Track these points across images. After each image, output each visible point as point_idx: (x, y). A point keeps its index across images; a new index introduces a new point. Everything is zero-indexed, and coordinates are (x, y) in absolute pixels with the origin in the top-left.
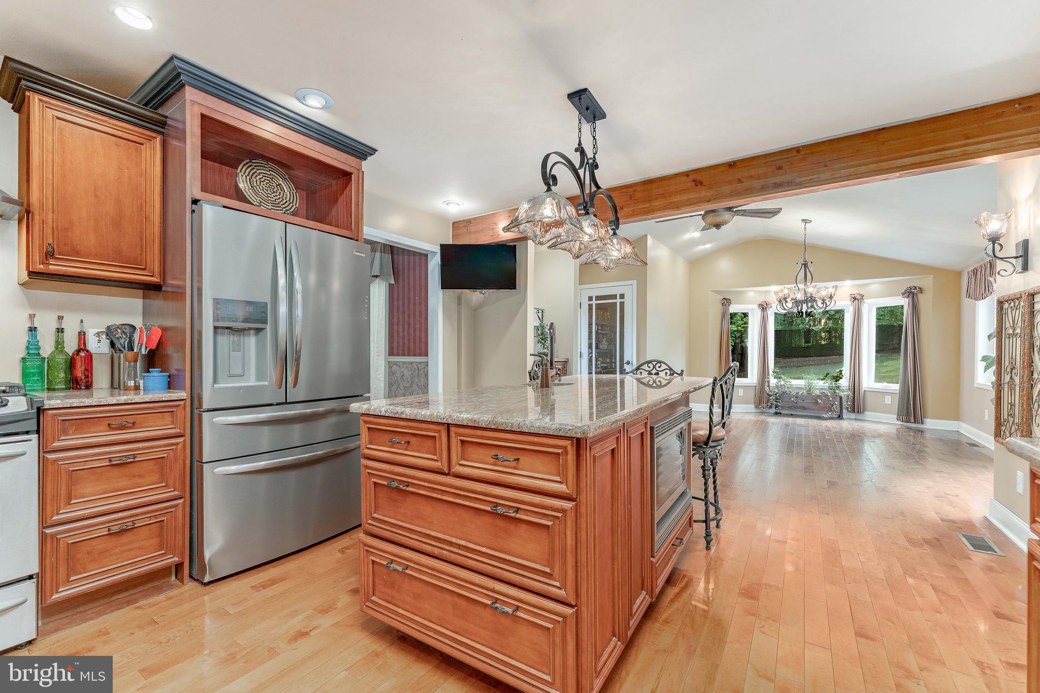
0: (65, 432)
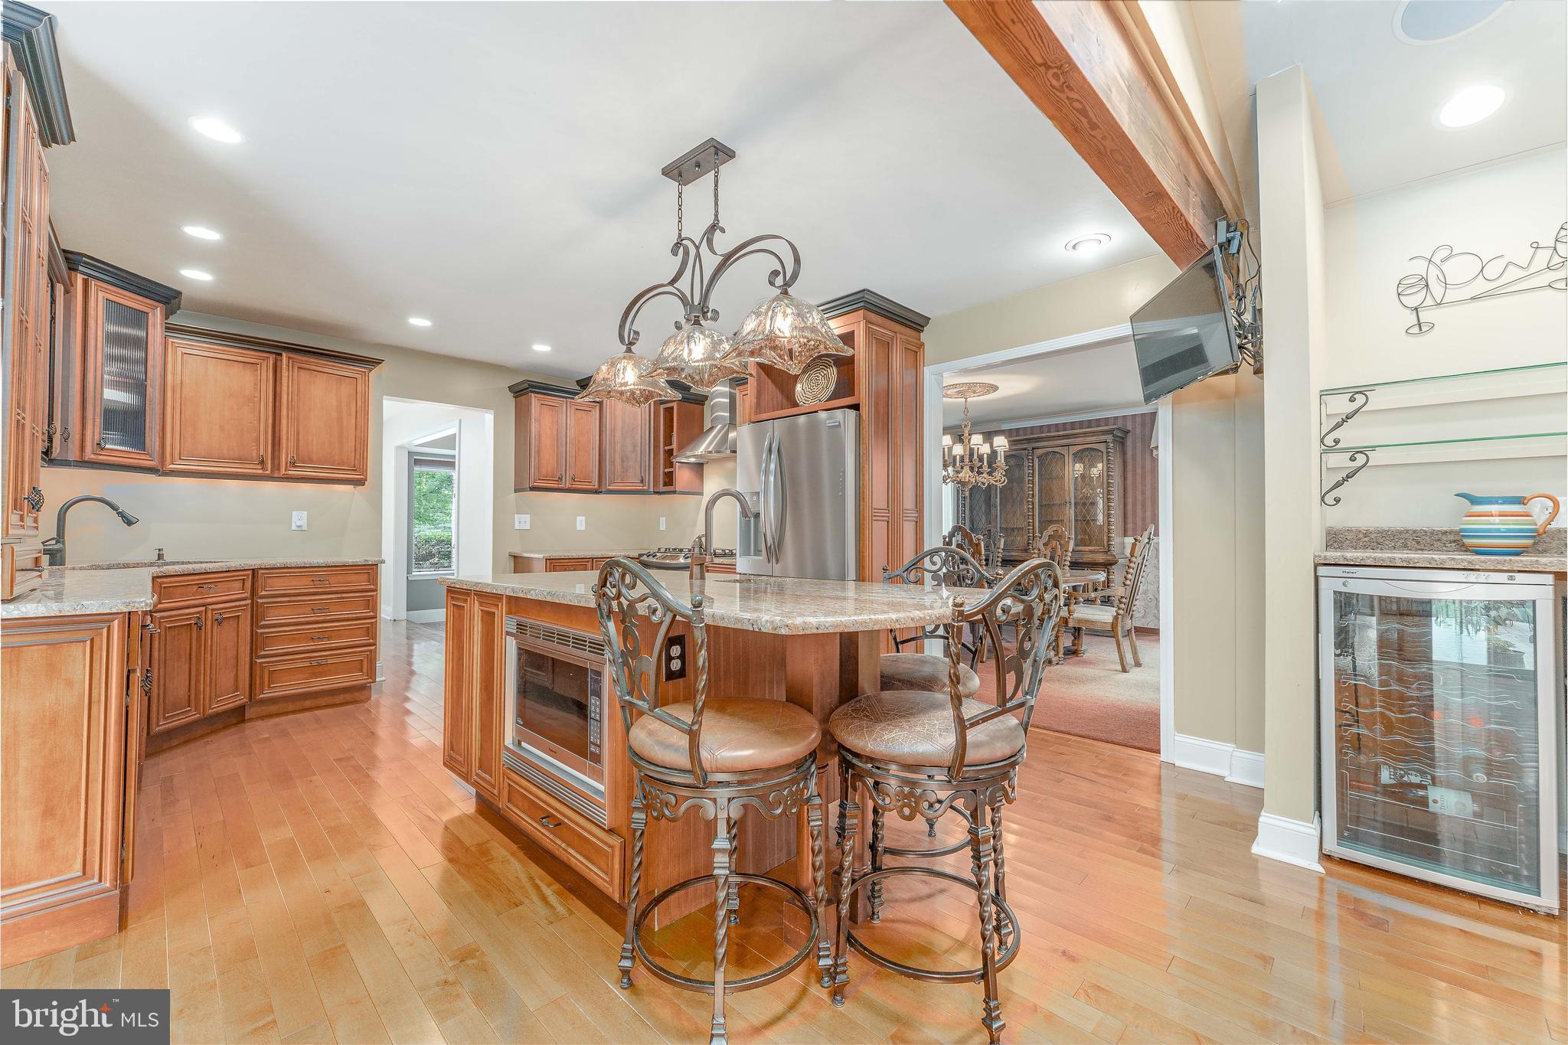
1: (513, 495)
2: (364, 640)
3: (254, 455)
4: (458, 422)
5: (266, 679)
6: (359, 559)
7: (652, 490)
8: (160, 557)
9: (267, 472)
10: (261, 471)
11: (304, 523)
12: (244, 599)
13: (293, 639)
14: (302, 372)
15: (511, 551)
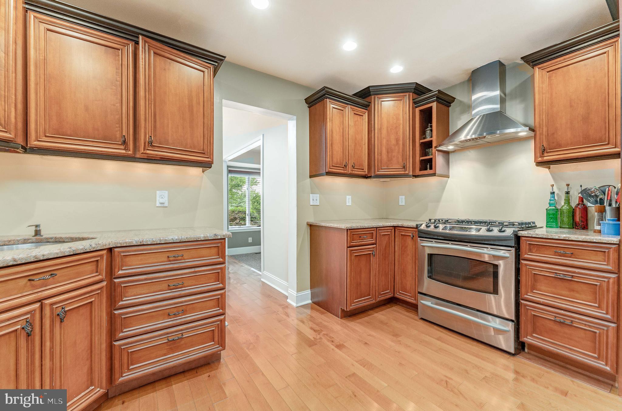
0: (530, 250)
1: (309, 180)
2: (217, 310)
3: (118, 135)
4: (262, 136)
5: (125, 361)
6: (209, 234)
7: (411, 173)
8: (37, 233)
9: (130, 152)
10: (124, 151)
11: (165, 200)
12: (101, 281)
13: (150, 317)
14: (158, 59)
15: (308, 221)
